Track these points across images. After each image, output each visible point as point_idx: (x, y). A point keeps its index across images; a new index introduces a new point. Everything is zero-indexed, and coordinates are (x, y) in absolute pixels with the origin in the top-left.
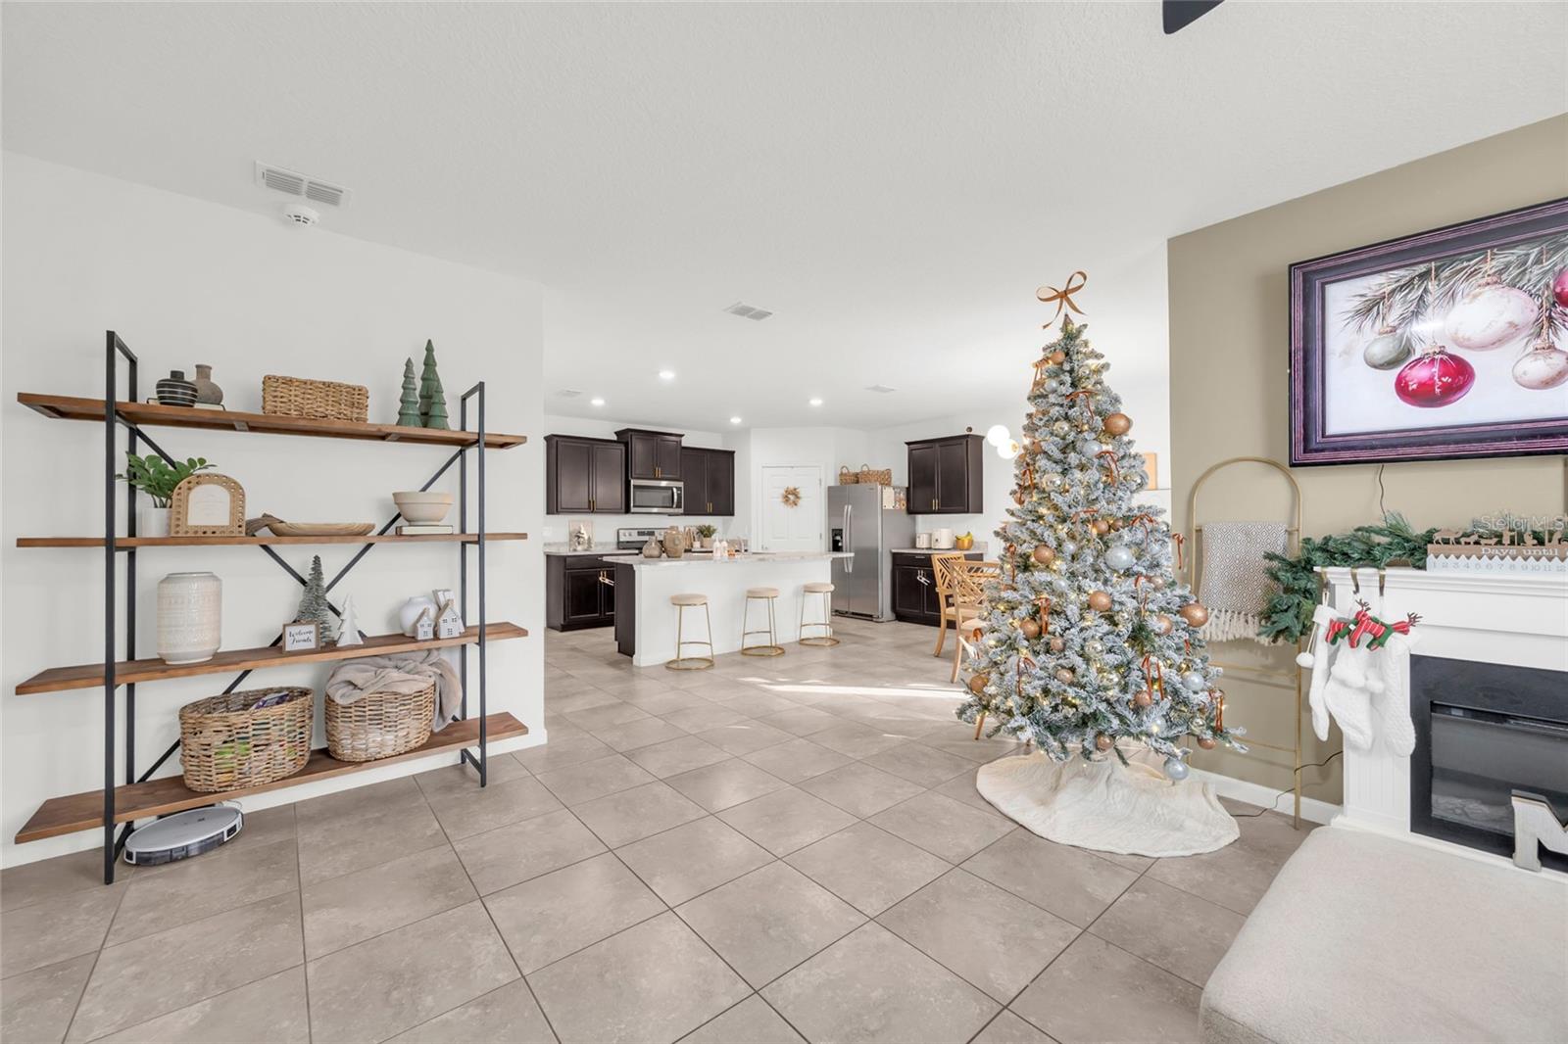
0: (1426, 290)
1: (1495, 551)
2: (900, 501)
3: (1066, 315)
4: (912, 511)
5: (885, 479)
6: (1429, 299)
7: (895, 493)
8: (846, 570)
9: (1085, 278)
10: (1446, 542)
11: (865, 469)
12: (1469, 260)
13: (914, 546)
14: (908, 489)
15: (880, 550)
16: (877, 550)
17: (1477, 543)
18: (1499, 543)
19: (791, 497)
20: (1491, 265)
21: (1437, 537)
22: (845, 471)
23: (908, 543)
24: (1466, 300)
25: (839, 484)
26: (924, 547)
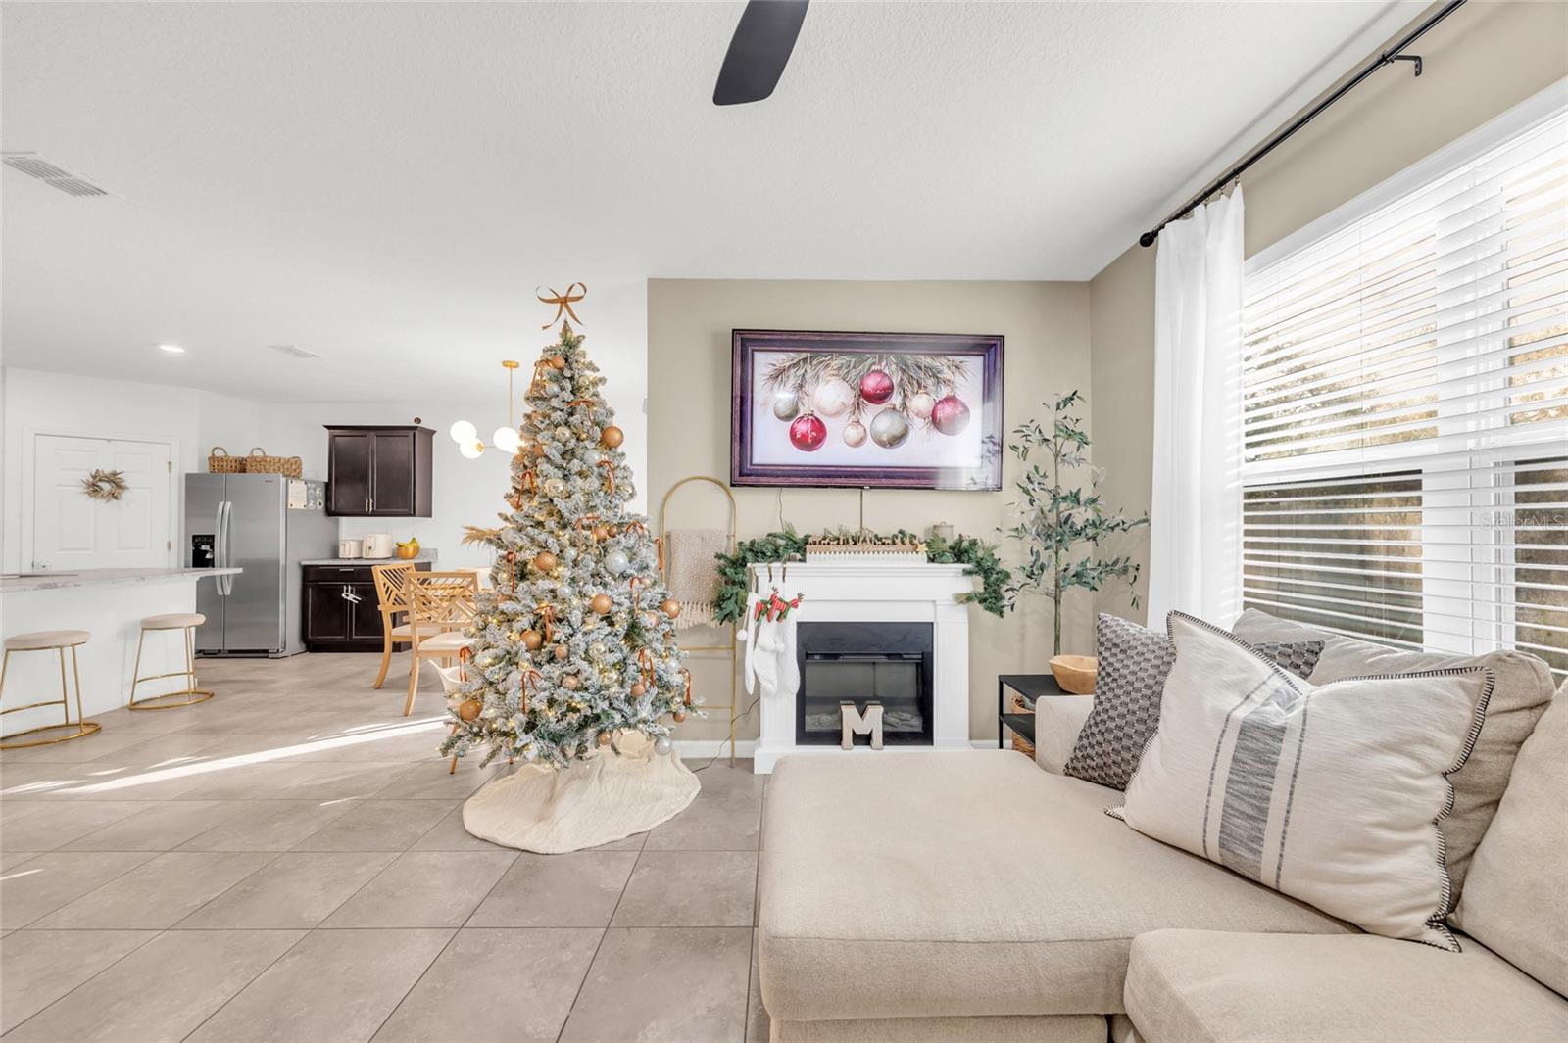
0: (805, 370)
1: (836, 548)
2: (315, 499)
3: (566, 322)
4: (330, 512)
5: (292, 469)
6: (807, 377)
7: (308, 489)
8: (220, 593)
9: (585, 291)
10: (815, 543)
11: (258, 454)
12: (826, 357)
13: (336, 556)
14: (328, 486)
15: (282, 562)
16: (278, 562)
17: (829, 544)
18: (838, 543)
19: (106, 486)
20: (835, 364)
21: (811, 540)
22: (219, 453)
23: (327, 553)
24: (824, 383)
25: (206, 469)
26: (351, 556)
